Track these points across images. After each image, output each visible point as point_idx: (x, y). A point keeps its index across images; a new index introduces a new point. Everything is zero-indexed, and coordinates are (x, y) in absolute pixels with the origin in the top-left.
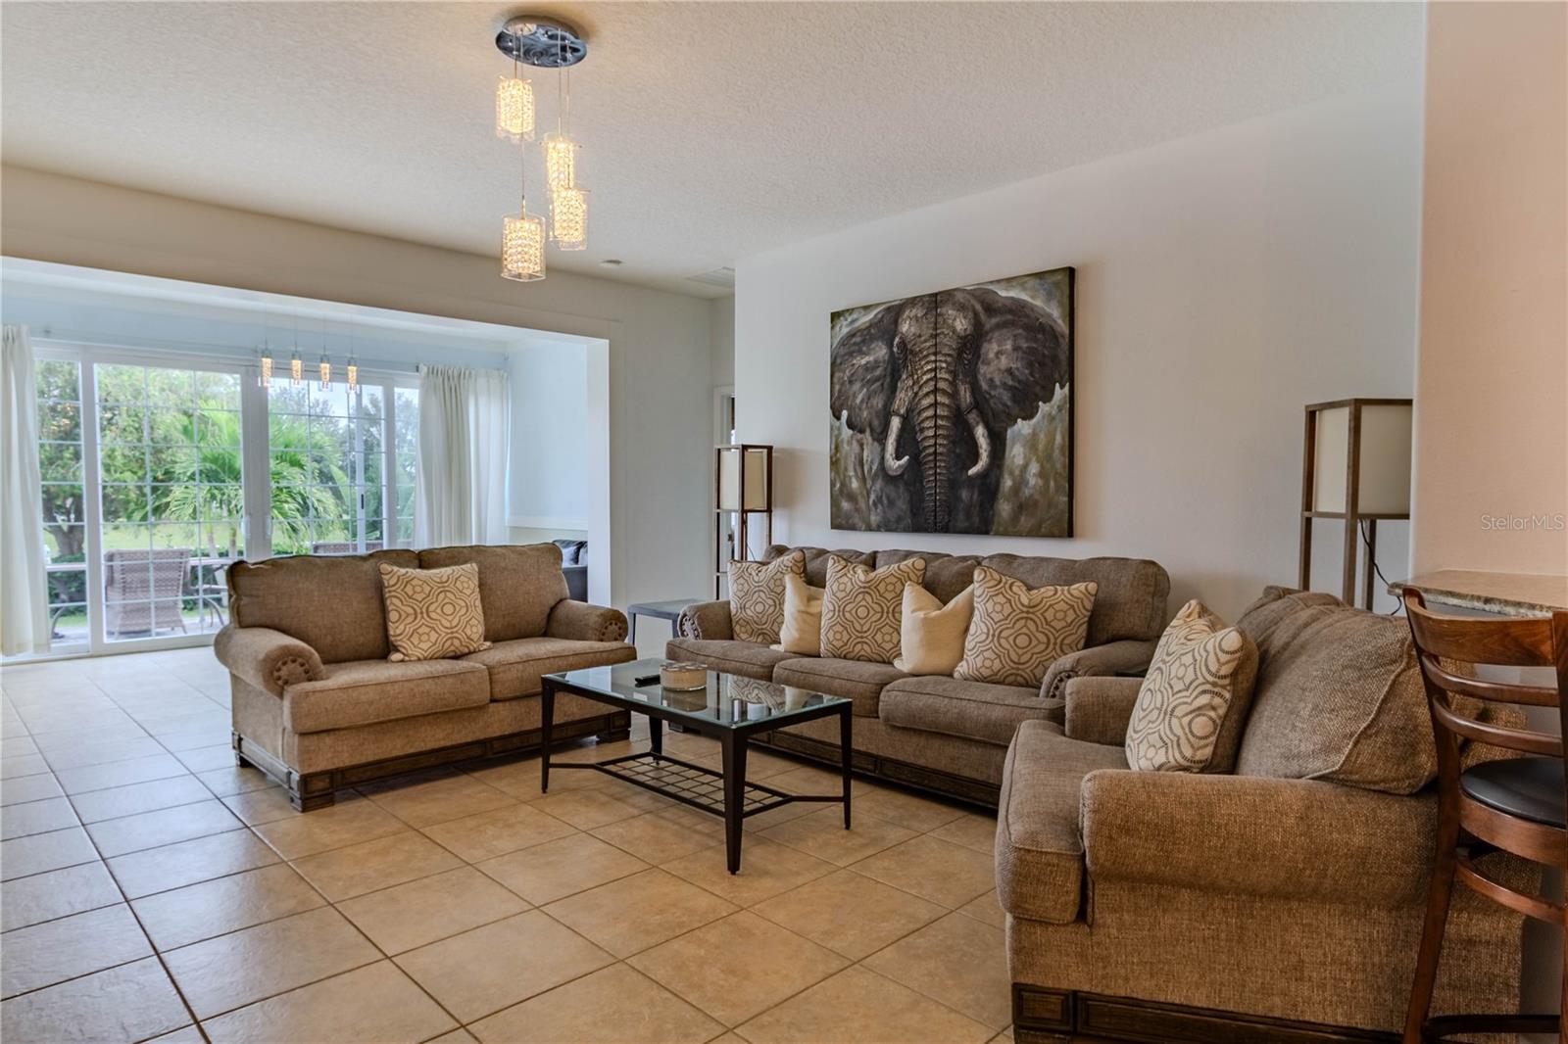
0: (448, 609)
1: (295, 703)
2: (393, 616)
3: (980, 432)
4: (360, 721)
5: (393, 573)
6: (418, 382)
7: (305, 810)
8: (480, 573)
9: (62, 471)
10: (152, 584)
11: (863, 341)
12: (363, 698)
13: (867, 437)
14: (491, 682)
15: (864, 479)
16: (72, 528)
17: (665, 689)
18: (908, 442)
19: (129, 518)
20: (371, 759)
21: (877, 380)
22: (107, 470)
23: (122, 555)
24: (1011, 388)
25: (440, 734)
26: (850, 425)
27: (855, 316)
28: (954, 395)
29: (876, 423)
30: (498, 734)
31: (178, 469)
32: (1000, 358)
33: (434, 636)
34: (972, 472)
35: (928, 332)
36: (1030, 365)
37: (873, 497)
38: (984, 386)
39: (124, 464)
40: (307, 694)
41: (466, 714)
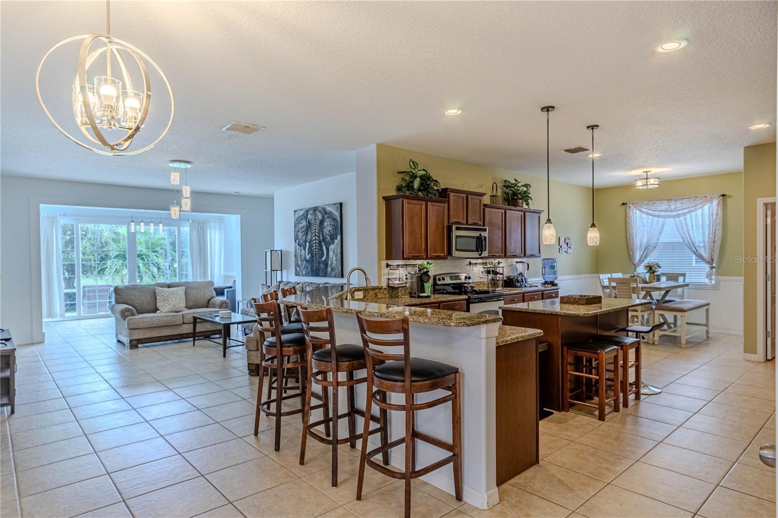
0: (174, 299)
1: (128, 321)
2: (158, 301)
3: (324, 247)
4: (145, 327)
5: (158, 290)
6: (188, 225)
7: (131, 349)
8: (186, 289)
9: (67, 255)
10: (97, 297)
11: (301, 220)
12: (146, 321)
13: (302, 248)
14: (183, 318)
15: (301, 261)
16: (70, 278)
17: (221, 318)
18: (311, 251)
19: (92, 274)
20: (148, 337)
21: (303, 231)
22: (84, 254)
23: (88, 287)
24: (330, 236)
25: (168, 332)
26: (299, 245)
27: (299, 212)
28: (319, 237)
29: (304, 244)
30: (185, 333)
31: (111, 254)
32: (328, 227)
33: (169, 306)
34: (323, 259)
35: (313, 218)
36: (333, 229)
37: (303, 266)
38: (325, 235)
39: (90, 253)
40: (131, 319)
41: (175, 327)
